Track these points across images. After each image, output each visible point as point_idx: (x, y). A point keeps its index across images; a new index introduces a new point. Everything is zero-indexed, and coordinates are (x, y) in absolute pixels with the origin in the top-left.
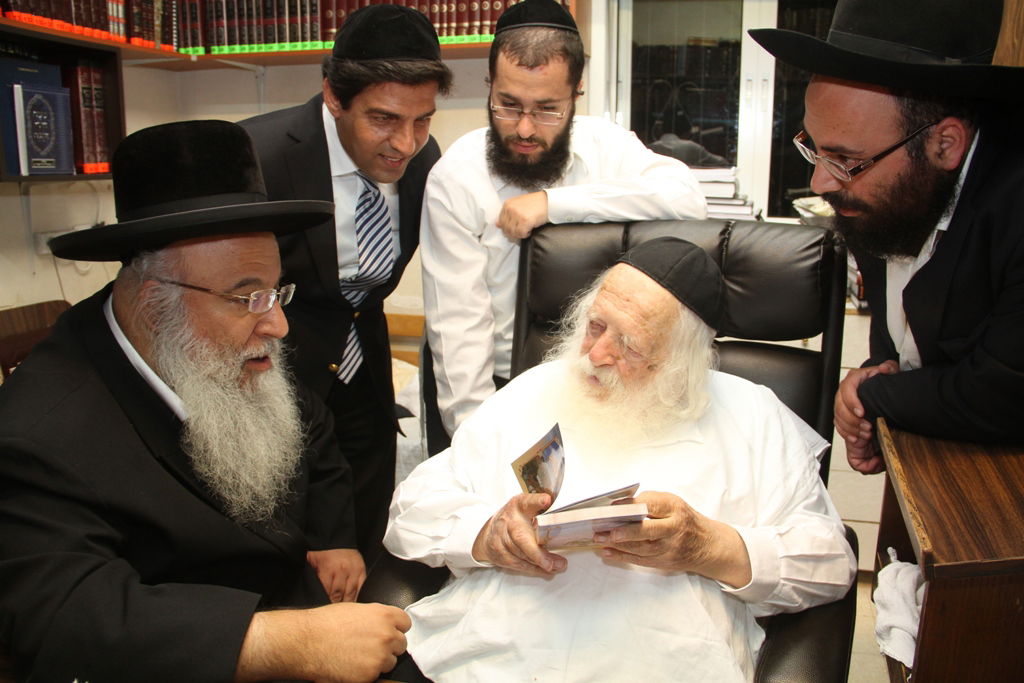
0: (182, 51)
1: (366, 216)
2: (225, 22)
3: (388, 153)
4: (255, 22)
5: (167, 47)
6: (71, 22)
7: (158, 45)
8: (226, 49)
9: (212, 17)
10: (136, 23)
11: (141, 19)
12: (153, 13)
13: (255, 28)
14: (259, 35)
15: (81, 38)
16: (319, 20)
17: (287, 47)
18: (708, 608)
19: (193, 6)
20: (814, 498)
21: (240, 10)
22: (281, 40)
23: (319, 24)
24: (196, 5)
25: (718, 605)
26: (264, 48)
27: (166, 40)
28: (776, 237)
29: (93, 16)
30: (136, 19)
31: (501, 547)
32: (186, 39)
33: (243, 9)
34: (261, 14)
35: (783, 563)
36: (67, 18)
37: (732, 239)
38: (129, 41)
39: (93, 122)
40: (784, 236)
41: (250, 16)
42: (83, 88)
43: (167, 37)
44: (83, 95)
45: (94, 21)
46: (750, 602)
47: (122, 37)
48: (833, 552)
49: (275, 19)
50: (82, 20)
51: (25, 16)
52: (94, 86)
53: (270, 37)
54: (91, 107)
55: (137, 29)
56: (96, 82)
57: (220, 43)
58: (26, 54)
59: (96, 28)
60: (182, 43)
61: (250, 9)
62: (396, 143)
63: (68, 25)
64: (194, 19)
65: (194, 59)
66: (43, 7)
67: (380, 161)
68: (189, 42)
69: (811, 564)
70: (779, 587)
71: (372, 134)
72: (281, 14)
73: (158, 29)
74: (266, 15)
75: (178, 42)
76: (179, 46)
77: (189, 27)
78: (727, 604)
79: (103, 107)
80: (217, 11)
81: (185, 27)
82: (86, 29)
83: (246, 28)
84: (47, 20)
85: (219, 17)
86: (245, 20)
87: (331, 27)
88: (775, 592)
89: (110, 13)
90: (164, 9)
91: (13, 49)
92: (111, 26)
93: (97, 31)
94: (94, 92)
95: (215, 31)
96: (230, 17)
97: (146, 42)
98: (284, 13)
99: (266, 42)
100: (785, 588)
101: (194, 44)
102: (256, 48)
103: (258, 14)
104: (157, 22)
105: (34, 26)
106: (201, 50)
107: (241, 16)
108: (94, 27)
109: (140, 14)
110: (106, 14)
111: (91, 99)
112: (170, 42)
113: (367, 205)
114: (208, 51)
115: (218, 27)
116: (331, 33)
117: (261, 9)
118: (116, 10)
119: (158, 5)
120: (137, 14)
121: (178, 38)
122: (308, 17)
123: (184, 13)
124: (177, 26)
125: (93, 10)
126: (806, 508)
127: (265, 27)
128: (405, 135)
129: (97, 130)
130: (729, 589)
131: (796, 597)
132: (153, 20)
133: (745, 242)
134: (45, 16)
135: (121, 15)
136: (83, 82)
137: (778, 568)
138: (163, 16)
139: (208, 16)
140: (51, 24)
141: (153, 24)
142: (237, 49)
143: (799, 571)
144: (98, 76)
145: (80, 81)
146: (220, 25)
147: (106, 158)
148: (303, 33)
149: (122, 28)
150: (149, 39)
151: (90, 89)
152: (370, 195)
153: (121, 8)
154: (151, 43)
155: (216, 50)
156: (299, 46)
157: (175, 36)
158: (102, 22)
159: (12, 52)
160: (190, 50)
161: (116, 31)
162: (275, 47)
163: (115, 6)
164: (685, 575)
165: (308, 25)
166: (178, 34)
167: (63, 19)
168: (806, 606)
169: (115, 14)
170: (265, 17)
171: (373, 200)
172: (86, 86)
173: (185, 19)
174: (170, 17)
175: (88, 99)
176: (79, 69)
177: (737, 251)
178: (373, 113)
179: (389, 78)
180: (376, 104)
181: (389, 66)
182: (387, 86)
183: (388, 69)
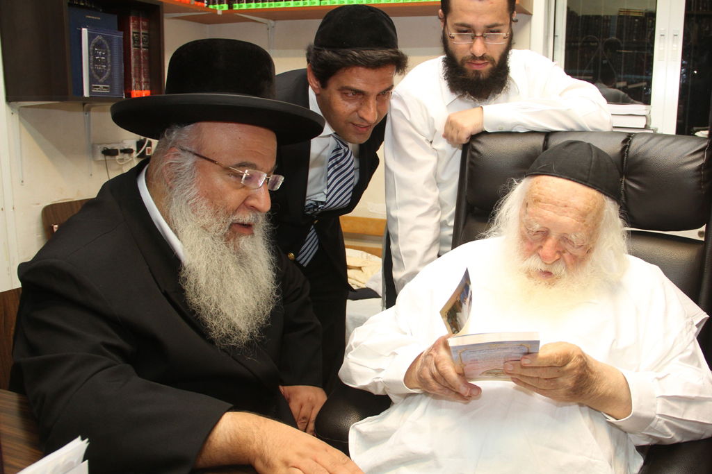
0: (211, 6)
1: (336, 167)
3: (358, 122)
8: (244, 6)
18: (595, 434)
20: (688, 354)
25: (603, 432)
28: (668, 145)
31: (428, 376)
35: (659, 402)
37: (631, 147)
39: (140, 59)
40: (674, 144)
42: (134, 33)
44: (134, 38)
46: (631, 433)
48: (702, 396)
52: (142, 31)
54: (139, 47)
56: (144, 28)
62: (362, 114)
65: (220, 13)
67: (350, 127)
69: (683, 404)
70: (655, 421)
71: (344, 107)
78: (611, 432)
79: (148, 47)
88: (651, 425)
91: (84, 2)
94: (142, 36)
100: (659, 422)
106: (225, 7)
111: (139, 41)
113: (339, 158)
114: (231, 7)
126: (681, 360)
128: (369, 107)
129: (142, 65)
130: (612, 420)
131: (668, 430)
133: (641, 150)
136: (133, 28)
137: (654, 406)
143: (673, 409)
144: (145, 24)
145: (131, 27)
147: (148, 87)
151: (139, 33)
152: (341, 151)
155: (236, 6)
159: (82, 4)
160: (217, 6)
164: (577, 406)
168: (678, 439)
171: (343, 155)
172: (136, 31)
175: (137, 41)
176: (131, 17)
177: (636, 156)
178: (344, 91)
179: (355, 63)
180: (346, 84)
181: (356, 54)
182: (354, 70)
183: (354, 57)
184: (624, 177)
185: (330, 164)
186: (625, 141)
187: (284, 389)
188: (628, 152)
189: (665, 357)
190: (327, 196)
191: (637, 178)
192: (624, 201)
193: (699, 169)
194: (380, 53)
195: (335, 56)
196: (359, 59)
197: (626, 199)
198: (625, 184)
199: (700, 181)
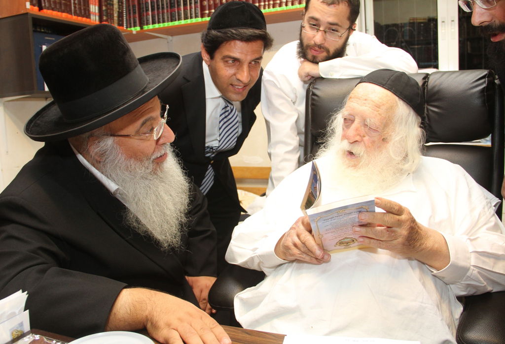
0: (129, 29)
1: (225, 120)
2: (150, 13)
3: (236, 83)
4: (165, 11)
5: (121, 27)
6: (71, 14)
8: (151, 27)
9: (143, 11)
10: (105, 15)
11: (107, 13)
12: (113, 10)
13: (165, 14)
14: (168, 18)
15: (76, 22)
16: (199, 7)
17: (183, 22)
19: (134, 6)
20: (492, 224)
21: (158, 5)
22: (179, 19)
23: (199, 9)
26: (171, 24)
29: (83, 11)
30: (104, 13)
32: (130, 24)
33: (159, 5)
34: (169, 7)
35: (473, 256)
36: (70, 12)
37: (429, 81)
41: (163, 8)
43: (121, 23)
45: (83, 13)
47: (98, 21)
49: (176, 9)
50: (77, 13)
51: (49, 12)
53: (174, 18)
55: (105, 18)
57: (147, 24)
60: (129, 26)
61: (163, 5)
62: (239, 76)
63: (70, 16)
64: (134, 13)
65: (134, 32)
66: (58, 7)
67: (231, 88)
68: (132, 25)
69: (492, 260)
70: (470, 271)
71: (226, 71)
72: (179, 5)
73: (116, 18)
74: (171, 7)
75: (127, 25)
76: (127, 28)
77: (132, 17)
78: (436, 284)
80: (146, 7)
81: (130, 17)
82: (80, 17)
83: (161, 15)
84: (59, 14)
85: (147, 10)
86: (161, 11)
87: (205, 10)
89: (92, 10)
90: (119, 8)
91: (44, 29)
92: (92, 17)
93: (84, 19)
95: (145, 17)
96: (153, 10)
98: (180, 5)
99: (172, 21)
100: (474, 272)
101: (135, 26)
102: (166, 24)
103: (167, 7)
104: (116, 15)
106: (138, 28)
107: (158, 9)
108: (83, 16)
109: (107, 10)
110: (89, 11)
112: (123, 26)
113: (227, 114)
114: (142, 28)
115: (146, 15)
116: (206, 13)
117: (169, 4)
118: (94, 8)
119: (116, 6)
120: (105, 10)
121: (127, 23)
122: (193, 5)
123: (129, 10)
124: (126, 17)
125: (82, 8)
127: (171, 13)
128: (243, 71)
131: (481, 279)
132: (113, 14)
134: (59, 12)
135: (97, 11)
137: (469, 258)
138: (119, 12)
139: (142, 10)
140: (62, 15)
141: (113, 16)
142: (157, 26)
143: (484, 262)
146: (147, 14)
148: (191, 14)
149: (97, 18)
152: (228, 108)
153: (97, 8)
155: (146, 27)
156: (189, 21)
157: (125, 22)
158: (87, 14)
159: (43, 31)
160: (133, 29)
161: (94, 19)
162: (176, 23)
163: (94, 7)
165: (193, 10)
166: (127, 21)
167: (68, 13)
169: (94, 11)
170: (171, 8)
171: (230, 111)
173: (130, 13)
174: (122, 12)
178: (225, 59)
179: (233, 38)
180: (227, 53)
181: (234, 31)
182: (232, 43)
183: (233, 33)
184: (426, 104)
185: (221, 118)
187: (189, 279)
189: (473, 227)
190: (220, 141)
192: (428, 122)
194: (251, 31)
195: (219, 34)
196: (236, 34)
197: (429, 119)
198: (427, 109)
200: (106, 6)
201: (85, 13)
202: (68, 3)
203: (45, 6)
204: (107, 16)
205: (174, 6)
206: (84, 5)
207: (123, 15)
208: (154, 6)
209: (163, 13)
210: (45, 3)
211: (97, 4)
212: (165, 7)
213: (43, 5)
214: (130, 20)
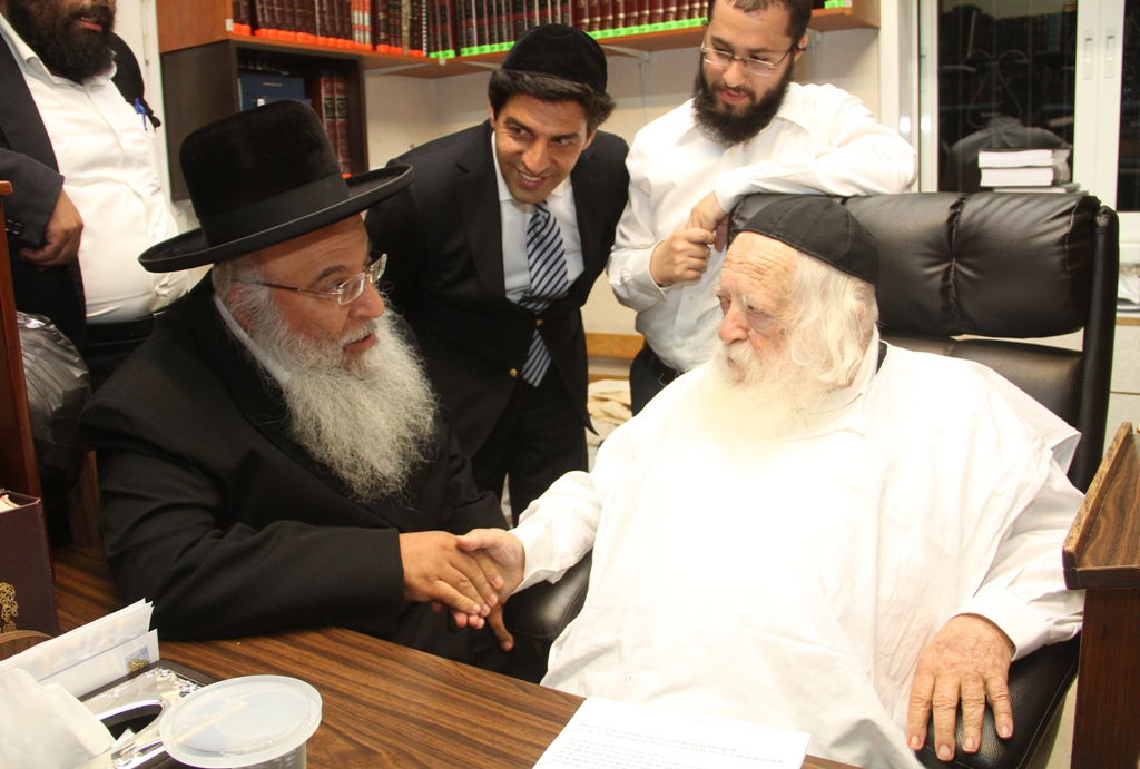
0: (433, 55)
2: (474, 21)
4: (504, 19)
5: (416, 52)
6: (315, 34)
7: (406, 50)
8: (476, 50)
9: (461, 18)
10: (383, 30)
11: (388, 25)
12: (400, 18)
13: (504, 25)
14: (509, 32)
15: (324, 49)
16: (570, 11)
19: (443, 8)
21: (490, 7)
23: (570, 16)
24: (445, 7)
27: (416, 45)
29: (338, 26)
30: (382, 26)
32: (436, 43)
33: (492, 6)
34: (511, 9)
36: (311, 30)
37: (963, 214)
38: (374, 48)
39: (336, 133)
40: (1026, 206)
41: (499, 12)
42: (326, 99)
43: (416, 42)
44: (326, 106)
45: (338, 30)
47: (368, 45)
49: (525, 14)
50: (326, 30)
51: (271, 31)
52: (337, 96)
54: (334, 117)
55: (382, 36)
56: (340, 92)
57: (469, 44)
58: (274, 70)
59: (340, 37)
60: (432, 47)
61: (499, 6)
63: (311, 37)
64: (444, 21)
65: (442, 62)
66: (288, 22)
68: (440, 46)
72: (530, 9)
73: (406, 35)
74: (516, 10)
75: (428, 47)
76: (429, 51)
77: (439, 30)
79: (347, 117)
80: (466, 11)
81: (435, 30)
82: (331, 39)
83: (495, 26)
84: (292, 34)
85: (469, 16)
86: (495, 18)
87: (583, 17)
89: (356, 22)
90: (413, 14)
91: (261, 66)
92: (357, 35)
93: (341, 41)
94: (337, 103)
95: (464, 32)
96: (480, 16)
97: (393, 48)
98: (534, 6)
101: (445, 48)
103: (507, 10)
104: (405, 27)
105: (280, 41)
106: (451, 54)
107: (490, 13)
108: (338, 36)
109: (386, 21)
110: (350, 24)
111: (333, 109)
112: (421, 48)
114: (458, 53)
115: (467, 28)
116: (584, 24)
117: (510, 4)
118: (361, 18)
119: (406, 10)
120: (384, 20)
121: (428, 43)
122: (558, 8)
123: (434, 16)
124: (427, 30)
125: (337, 20)
127: (515, 22)
129: (339, 141)
132: (400, 26)
133: (979, 216)
134: (290, 30)
135: (367, 23)
136: (326, 93)
138: (412, 21)
139: (458, 17)
140: (296, 38)
141: (401, 30)
142: (487, 49)
144: (341, 86)
145: (323, 91)
146: (469, 25)
147: (348, 169)
149: (368, 36)
150: (396, 45)
151: (332, 99)
153: (367, 16)
154: (399, 49)
155: (465, 52)
157: (425, 40)
158: (347, 31)
159: (259, 68)
160: (440, 53)
161: (362, 41)
163: (361, 15)
165: (560, 17)
166: (428, 38)
167: (307, 32)
169: (361, 23)
170: (514, 13)
172: (329, 96)
173: (435, 23)
174: (420, 21)
175: (331, 110)
176: (322, 80)
177: (968, 227)
186: (954, 207)
188: (957, 222)
191: (969, 261)
193: (1062, 241)
199: (1064, 261)
200: (385, 11)
201: (343, 29)
202: (309, 13)
203: (264, 21)
204: (387, 32)
205: (522, 10)
206: (341, 13)
207: (421, 26)
208: (482, 8)
209: (499, 23)
210: (263, 15)
211: (368, 8)
212: (504, 10)
213: (260, 20)
214: (435, 36)
